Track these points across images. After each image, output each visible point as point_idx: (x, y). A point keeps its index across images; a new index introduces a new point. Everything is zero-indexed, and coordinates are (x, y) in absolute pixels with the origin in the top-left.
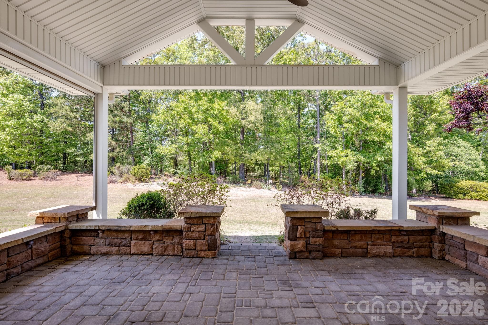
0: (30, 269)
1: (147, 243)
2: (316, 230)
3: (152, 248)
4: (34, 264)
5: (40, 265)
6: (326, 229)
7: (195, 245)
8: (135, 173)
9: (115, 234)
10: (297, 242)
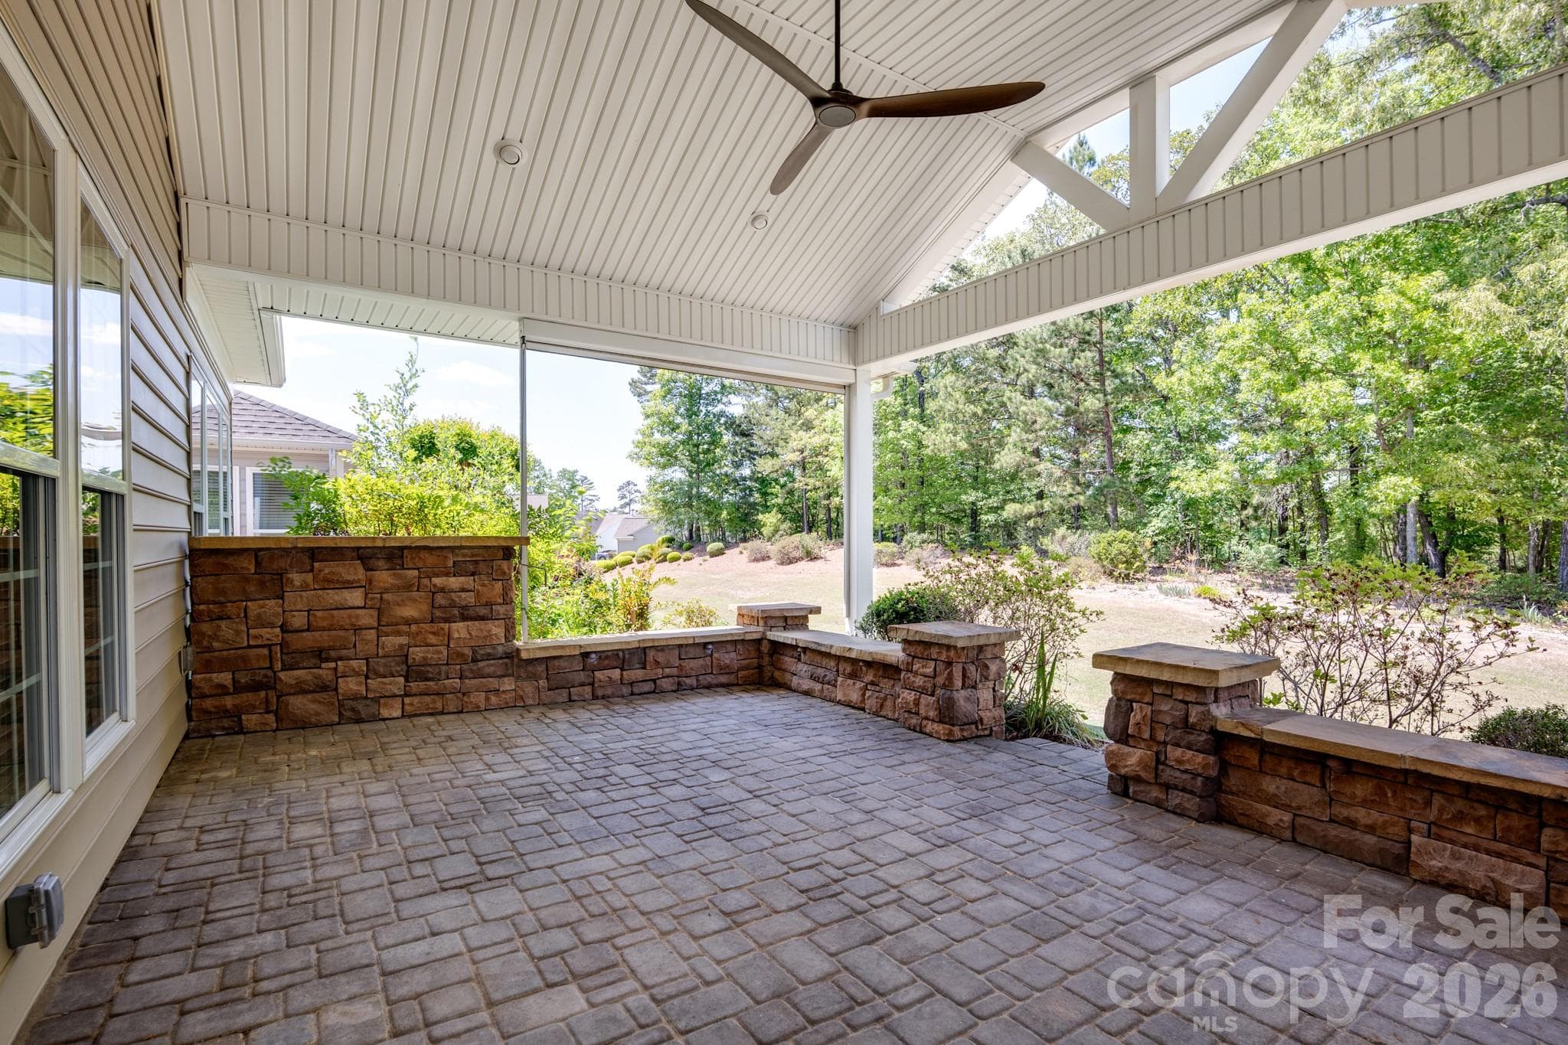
0: (709, 687)
1: (859, 685)
2: (1185, 724)
3: (863, 695)
4: (715, 682)
5: (722, 685)
6: (1219, 728)
7: (917, 703)
8: (1098, 554)
9: (818, 659)
10: (1126, 749)
